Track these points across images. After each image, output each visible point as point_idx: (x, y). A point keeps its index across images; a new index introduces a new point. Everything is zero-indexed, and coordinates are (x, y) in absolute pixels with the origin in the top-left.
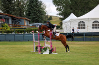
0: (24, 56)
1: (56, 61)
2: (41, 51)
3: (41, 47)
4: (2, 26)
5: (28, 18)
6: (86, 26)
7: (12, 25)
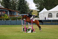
0: (16, 34)
1: (35, 37)
2: (26, 31)
3: (26, 28)
4: (4, 16)
5: (19, 11)
6: (53, 16)
7: (9, 15)
